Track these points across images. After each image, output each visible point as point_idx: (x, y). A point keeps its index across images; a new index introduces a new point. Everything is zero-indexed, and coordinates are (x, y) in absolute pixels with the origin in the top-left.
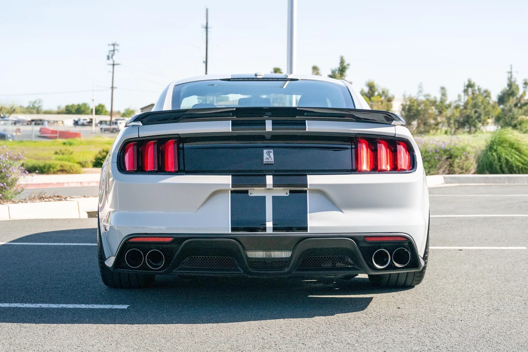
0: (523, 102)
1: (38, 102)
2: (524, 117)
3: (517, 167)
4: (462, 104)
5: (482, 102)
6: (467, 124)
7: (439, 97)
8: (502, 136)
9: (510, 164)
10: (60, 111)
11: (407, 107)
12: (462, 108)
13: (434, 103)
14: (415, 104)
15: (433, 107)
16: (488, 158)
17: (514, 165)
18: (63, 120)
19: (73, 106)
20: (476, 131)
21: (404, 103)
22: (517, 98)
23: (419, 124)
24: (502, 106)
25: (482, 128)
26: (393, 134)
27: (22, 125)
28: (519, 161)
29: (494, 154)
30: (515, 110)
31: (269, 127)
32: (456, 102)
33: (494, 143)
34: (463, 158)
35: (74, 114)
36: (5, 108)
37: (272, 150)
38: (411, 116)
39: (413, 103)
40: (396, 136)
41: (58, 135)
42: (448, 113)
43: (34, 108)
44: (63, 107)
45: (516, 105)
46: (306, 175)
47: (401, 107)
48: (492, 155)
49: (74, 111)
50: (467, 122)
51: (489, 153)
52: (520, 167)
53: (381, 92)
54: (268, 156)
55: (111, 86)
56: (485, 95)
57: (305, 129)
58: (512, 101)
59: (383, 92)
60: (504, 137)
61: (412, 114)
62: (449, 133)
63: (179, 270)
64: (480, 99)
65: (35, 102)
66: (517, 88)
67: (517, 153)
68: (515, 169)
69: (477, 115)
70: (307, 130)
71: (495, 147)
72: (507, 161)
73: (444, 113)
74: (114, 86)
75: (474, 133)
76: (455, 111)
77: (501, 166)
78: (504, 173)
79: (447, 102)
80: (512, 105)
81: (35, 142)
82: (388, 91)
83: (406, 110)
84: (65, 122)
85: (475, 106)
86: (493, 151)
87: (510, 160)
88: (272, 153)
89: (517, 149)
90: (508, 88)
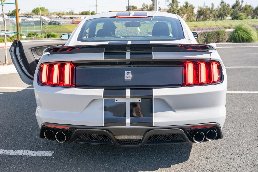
0: (241, 8)
1: (72, 11)
2: (241, 14)
3: (246, 39)
4: (219, 9)
5: (227, 9)
6: (220, 17)
7: (211, 7)
8: (240, 27)
9: (243, 38)
10: (80, 14)
11: (199, 11)
12: (219, 10)
13: (209, 9)
14: (202, 10)
15: (209, 11)
16: (234, 36)
17: (245, 38)
18: (80, 17)
19: (84, 12)
20: (224, 19)
21: (198, 9)
22: (239, 7)
23: (203, 17)
24: (233, 10)
25: (226, 18)
26: (209, 58)
27: (67, 19)
28: (247, 37)
29: (237, 34)
30: (238, 11)
31: (128, 56)
32: (217, 8)
33: (237, 30)
34: (223, 35)
35: (84, 15)
36: (61, 13)
37: (130, 72)
38: (201, 14)
39: (202, 9)
40: (211, 60)
41: (78, 23)
42: (214, 13)
43: (71, 13)
44: (81, 12)
45: (239, 10)
46: (152, 89)
47: (197, 11)
48: (236, 34)
49: (84, 14)
50: (221, 16)
51: (235, 34)
52: (247, 39)
53: (190, 5)
54: (128, 76)
55: (96, 5)
56: (227, 6)
57: (152, 58)
58: (238, 8)
59: (191, 6)
60: (241, 27)
61: (201, 13)
62: (214, 20)
63: (77, 141)
64: (226, 7)
65: (71, 11)
66: (239, 3)
67: (246, 33)
68: (245, 40)
69: (224, 13)
70: (153, 58)
71: (237, 31)
72: (242, 37)
73: (213, 13)
74: (97, 5)
75: (223, 20)
76: (216, 12)
77: (239, 39)
78: (240, 42)
79: (214, 9)
80: (237, 10)
81: (70, 25)
82: (192, 5)
83: (199, 12)
84: (81, 18)
85: (224, 10)
86: (236, 33)
87: (243, 36)
88: (131, 73)
89: (247, 32)
90: (236, 3)
